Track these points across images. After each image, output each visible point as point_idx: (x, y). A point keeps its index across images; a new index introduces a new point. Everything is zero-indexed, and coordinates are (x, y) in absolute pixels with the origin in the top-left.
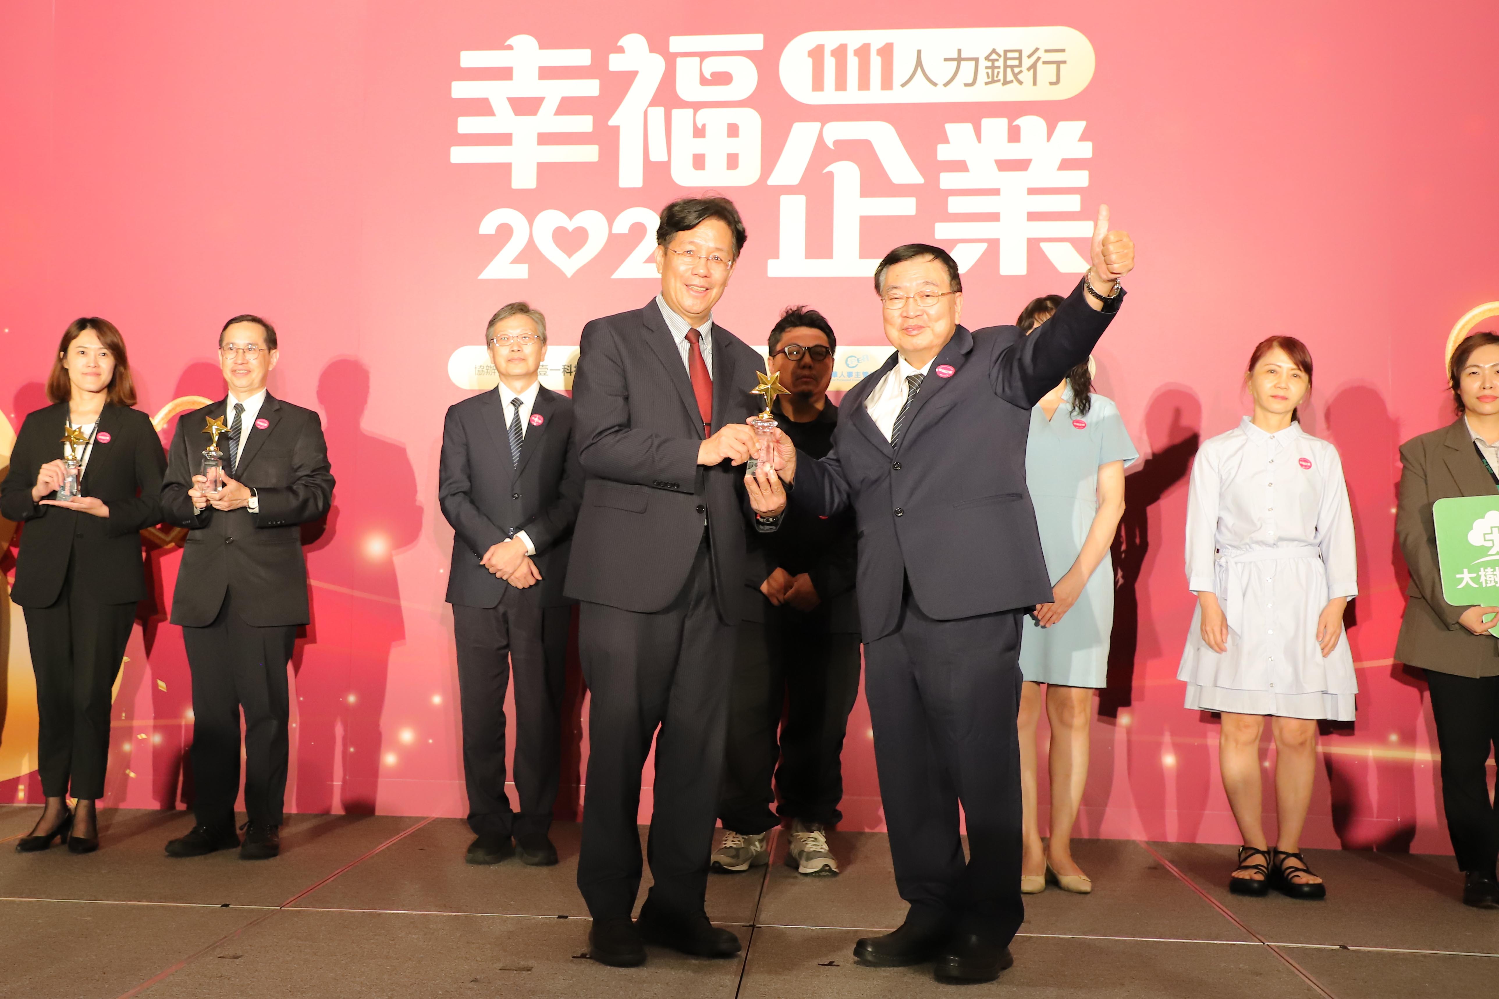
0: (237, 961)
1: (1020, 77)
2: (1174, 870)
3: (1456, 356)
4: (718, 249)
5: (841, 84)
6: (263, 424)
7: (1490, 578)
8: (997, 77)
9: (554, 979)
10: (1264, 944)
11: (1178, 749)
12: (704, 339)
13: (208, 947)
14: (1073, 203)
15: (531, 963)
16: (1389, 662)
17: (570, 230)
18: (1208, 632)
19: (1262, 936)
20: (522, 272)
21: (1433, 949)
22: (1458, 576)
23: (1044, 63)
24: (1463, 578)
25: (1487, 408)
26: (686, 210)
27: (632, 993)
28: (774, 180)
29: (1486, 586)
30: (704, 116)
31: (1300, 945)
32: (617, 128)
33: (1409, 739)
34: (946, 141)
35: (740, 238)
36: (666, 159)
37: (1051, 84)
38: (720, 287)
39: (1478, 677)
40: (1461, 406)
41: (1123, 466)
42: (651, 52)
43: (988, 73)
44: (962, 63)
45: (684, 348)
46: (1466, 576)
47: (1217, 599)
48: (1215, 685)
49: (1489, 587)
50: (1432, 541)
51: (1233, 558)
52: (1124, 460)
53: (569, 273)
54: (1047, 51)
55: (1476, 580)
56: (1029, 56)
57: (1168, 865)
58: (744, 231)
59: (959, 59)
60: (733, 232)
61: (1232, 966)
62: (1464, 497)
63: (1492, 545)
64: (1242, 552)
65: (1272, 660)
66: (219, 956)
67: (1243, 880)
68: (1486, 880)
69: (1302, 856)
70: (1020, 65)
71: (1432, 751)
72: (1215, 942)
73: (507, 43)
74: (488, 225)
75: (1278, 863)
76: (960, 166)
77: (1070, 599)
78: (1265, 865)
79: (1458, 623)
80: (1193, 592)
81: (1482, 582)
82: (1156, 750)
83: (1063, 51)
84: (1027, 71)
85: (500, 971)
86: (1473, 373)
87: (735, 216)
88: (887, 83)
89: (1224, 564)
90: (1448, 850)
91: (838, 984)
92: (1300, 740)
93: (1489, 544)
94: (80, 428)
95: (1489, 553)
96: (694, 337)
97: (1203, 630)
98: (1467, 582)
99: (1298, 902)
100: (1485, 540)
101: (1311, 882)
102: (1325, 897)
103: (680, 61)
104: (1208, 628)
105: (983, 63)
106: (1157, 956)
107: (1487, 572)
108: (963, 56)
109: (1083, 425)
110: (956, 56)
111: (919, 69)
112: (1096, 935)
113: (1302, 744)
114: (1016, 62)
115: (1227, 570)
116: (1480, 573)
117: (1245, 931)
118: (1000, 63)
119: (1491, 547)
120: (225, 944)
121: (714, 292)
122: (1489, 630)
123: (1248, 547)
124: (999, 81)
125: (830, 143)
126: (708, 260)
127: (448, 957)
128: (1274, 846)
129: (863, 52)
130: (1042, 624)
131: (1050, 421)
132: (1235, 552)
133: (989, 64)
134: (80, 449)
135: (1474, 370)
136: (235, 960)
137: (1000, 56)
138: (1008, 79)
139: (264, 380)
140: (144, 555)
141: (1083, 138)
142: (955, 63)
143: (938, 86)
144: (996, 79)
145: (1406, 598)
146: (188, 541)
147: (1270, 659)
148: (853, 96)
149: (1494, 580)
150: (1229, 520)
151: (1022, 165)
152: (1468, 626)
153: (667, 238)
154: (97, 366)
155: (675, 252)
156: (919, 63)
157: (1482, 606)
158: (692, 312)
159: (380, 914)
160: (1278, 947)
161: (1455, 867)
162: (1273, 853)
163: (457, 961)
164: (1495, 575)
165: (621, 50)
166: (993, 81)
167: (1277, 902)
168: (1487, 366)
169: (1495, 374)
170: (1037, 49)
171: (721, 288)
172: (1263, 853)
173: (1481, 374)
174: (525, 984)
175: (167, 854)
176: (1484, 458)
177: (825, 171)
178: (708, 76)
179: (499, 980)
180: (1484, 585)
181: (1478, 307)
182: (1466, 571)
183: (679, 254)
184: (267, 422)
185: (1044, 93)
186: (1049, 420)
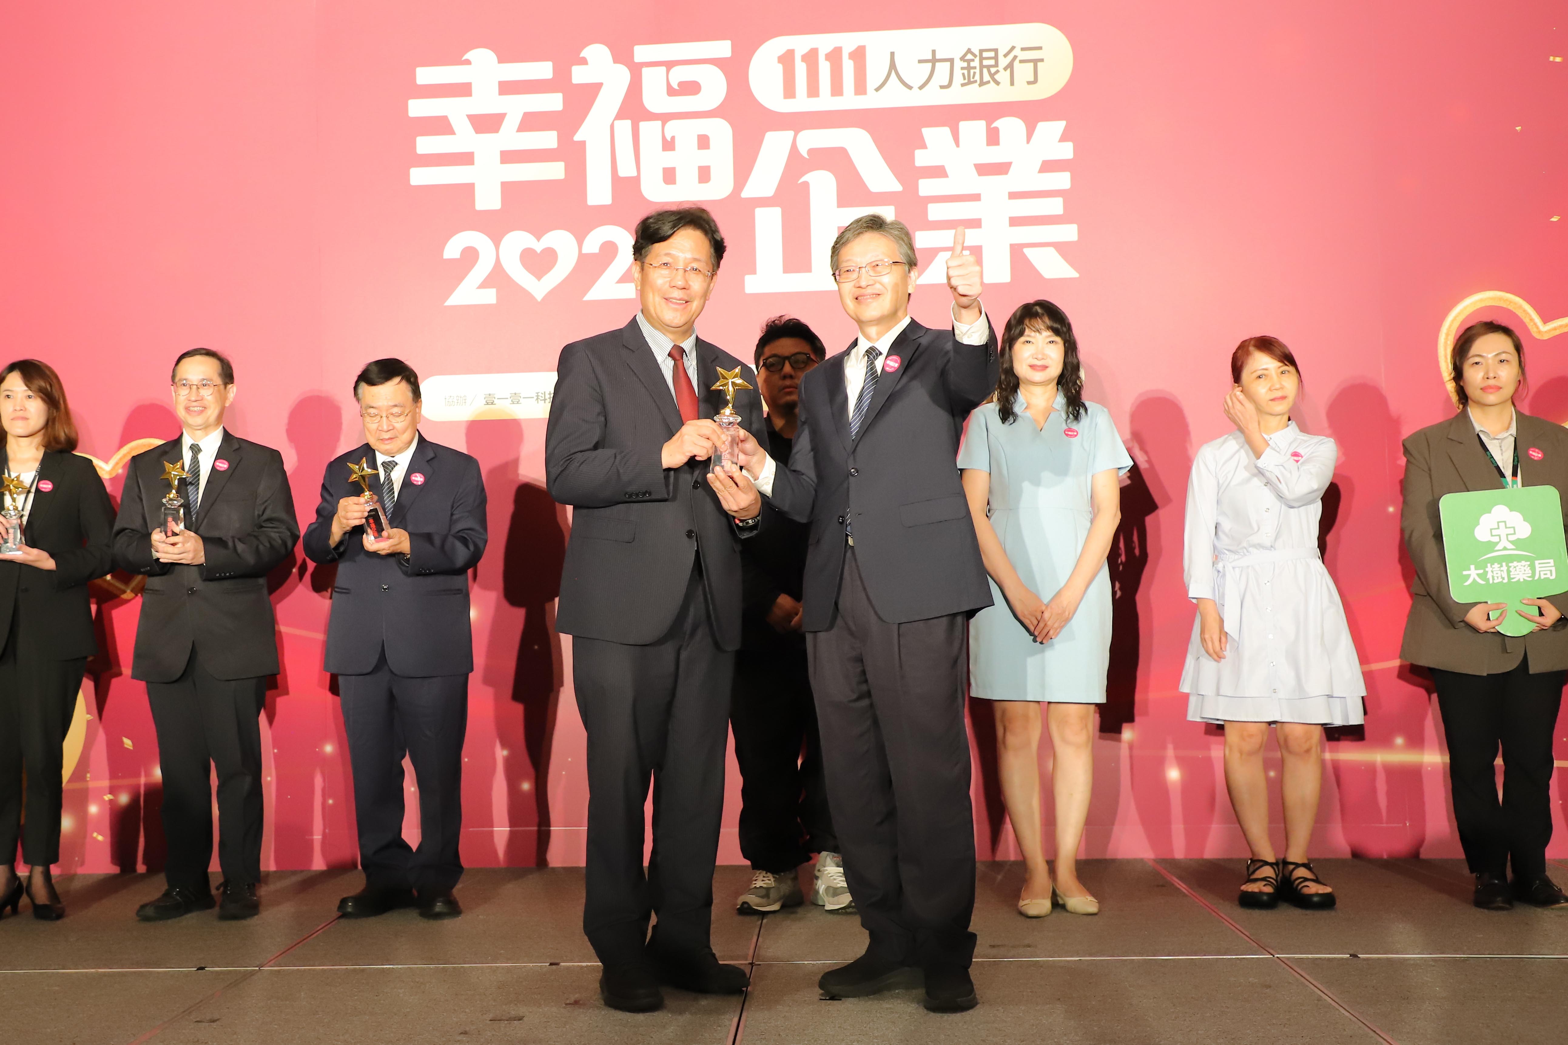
0: (214, 1025)
1: (996, 77)
2: (1182, 886)
3: (1458, 346)
4: (696, 260)
5: (813, 91)
6: (223, 465)
7: (1497, 574)
8: (973, 78)
9: (546, 1027)
10: (1274, 956)
11: (1182, 762)
12: (688, 355)
13: (184, 1012)
14: (1056, 206)
15: (522, 1010)
16: (1396, 663)
17: (539, 252)
18: (1207, 640)
19: (1272, 949)
20: (489, 296)
21: (1443, 953)
22: (1465, 573)
23: (1021, 61)
24: (1470, 575)
25: (1492, 398)
26: (660, 221)
27: (627, 1038)
28: (748, 192)
29: (1493, 582)
30: (673, 128)
31: (1310, 956)
32: (583, 144)
33: (1416, 741)
34: (924, 146)
35: (719, 248)
36: (635, 174)
37: (1029, 83)
38: (701, 299)
39: (1485, 674)
40: (1463, 396)
41: (1118, 474)
42: (615, 62)
43: (963, 74)
44: (937, 64)
45: (667, 367)
46: (1473, 573)
47: (1216, 605)
48: (1218, 694)
49: (1496, 583)
50: (1438, 536)
51: (1230, 562)
52: (1119, 468)
53: (539, 298)
54: (1023, 49)
55: (1483, 576)
56: (1005, 56)
57: (1176, 882)
58: (722, 240)
59: (934, 61)
60: (710, 241)
61: (1242, 981)
62: (1469, 491)
63: (1498, 540)
64: (1240, 557)
65: (1274, 665)
66: (195, 1020)
67: (1253, 893)
68: (1496, 882)
69: (1311, 866)
70: (996, 65)
71: (1442, 753)
72: (1225, 957)
73: (465, 57)
74: (453, 249)
75: (1287, 874)
76: (939, 172)
77: (1067, 613)
78: (1274, 876)
79: (1463, 621)
80: (1192, 599)
81: (1489, 579)
82: (1160, 764)
83: (1040, 48)
84: (1003, 71)
85: (490, 1022)
86: (1476, 363)
87: (712, 225)
88: (860, 88)
89: (1221, 570)
90: (1458, 853)
91: (840, 1018)
92: (1306, 746)
93: (1496, 539)
94: (18, 477)
95: (1496, 549)
96: (677, 354)
97: (1203, 640)
98: (1474, 578)
99: (1308, 912)
100: (1492, 536)
101: (1320, 892)
102: (1335, 906)
103: (645, 71)
104: (1207, 636)
105: (959, 64)
106: (1165, 974)
107: (1494, 568)
108: (938, 57)
109: (1075, 433)
110: (930, 57)
111: (893, 72)
112: (1103, 955)
113: (1308, 751)
114: (992, 62)
115: (1224, 575)
116: (1487, 569)
117: (1256, 945)
118: (976, 63)
119: (1498, 543)
120: (202, 1008)
121: (695, 305)
122: (1496, 627)
123: (1245, 550)
124: (976, 81)
125: (804, 153)
126: (685, 271)
127: (436, 1010)
128: (1282, 857)
129: (835, 56)
130: (1039, 639)
131: (1041, 431)
132: (1233, 556)
133: (965, 64)
134: (20, 499)
135: (1477, 360)
136: (212, 1024)
137: (975, 56)
138: (985, 80)
139: (220, 418)
140: (94, 608)
141: (1064, 138)
142: (930, 65)
143: (913, 89)
144: (972, 80)
145: (1412, 595)
146: (147, 591)
147: (1272, 664)
148: (826, 102)
149: (1501, 576)
150: (1227, 525)
151: (1001, 169)
152: (1474, 625)
153: (643, 251)
154: (24, 409)
155: (651, 265)
156: (893, 66)
157: (1489, 603)
158: (673, 325)
159: (363, 970)
160: (1288, 959)
161: (1466, 871)
162: (1282, 864)
163: (445, 1014)
164: (1501, 571)
165: (584, 61)
166: (970, 83)
167: (1287, 914)
168: (1490, 356)
169: (1498, 363)
170: (1013, 48)
171: (702, 301)
172: (1271, 864)
173: (1484, 364)
174: (516, 1034)
175: (138, 918)
176: (1488, 451)
177: (799, 182)
178: (676, 86)
179: (490, 1031)
180: (1491, 582)
181: (1469, 297)
182: (1472, 567)
183: (655, 267)
184: (227, 463)
185: (1022, 93)
186: (1040, 429)
